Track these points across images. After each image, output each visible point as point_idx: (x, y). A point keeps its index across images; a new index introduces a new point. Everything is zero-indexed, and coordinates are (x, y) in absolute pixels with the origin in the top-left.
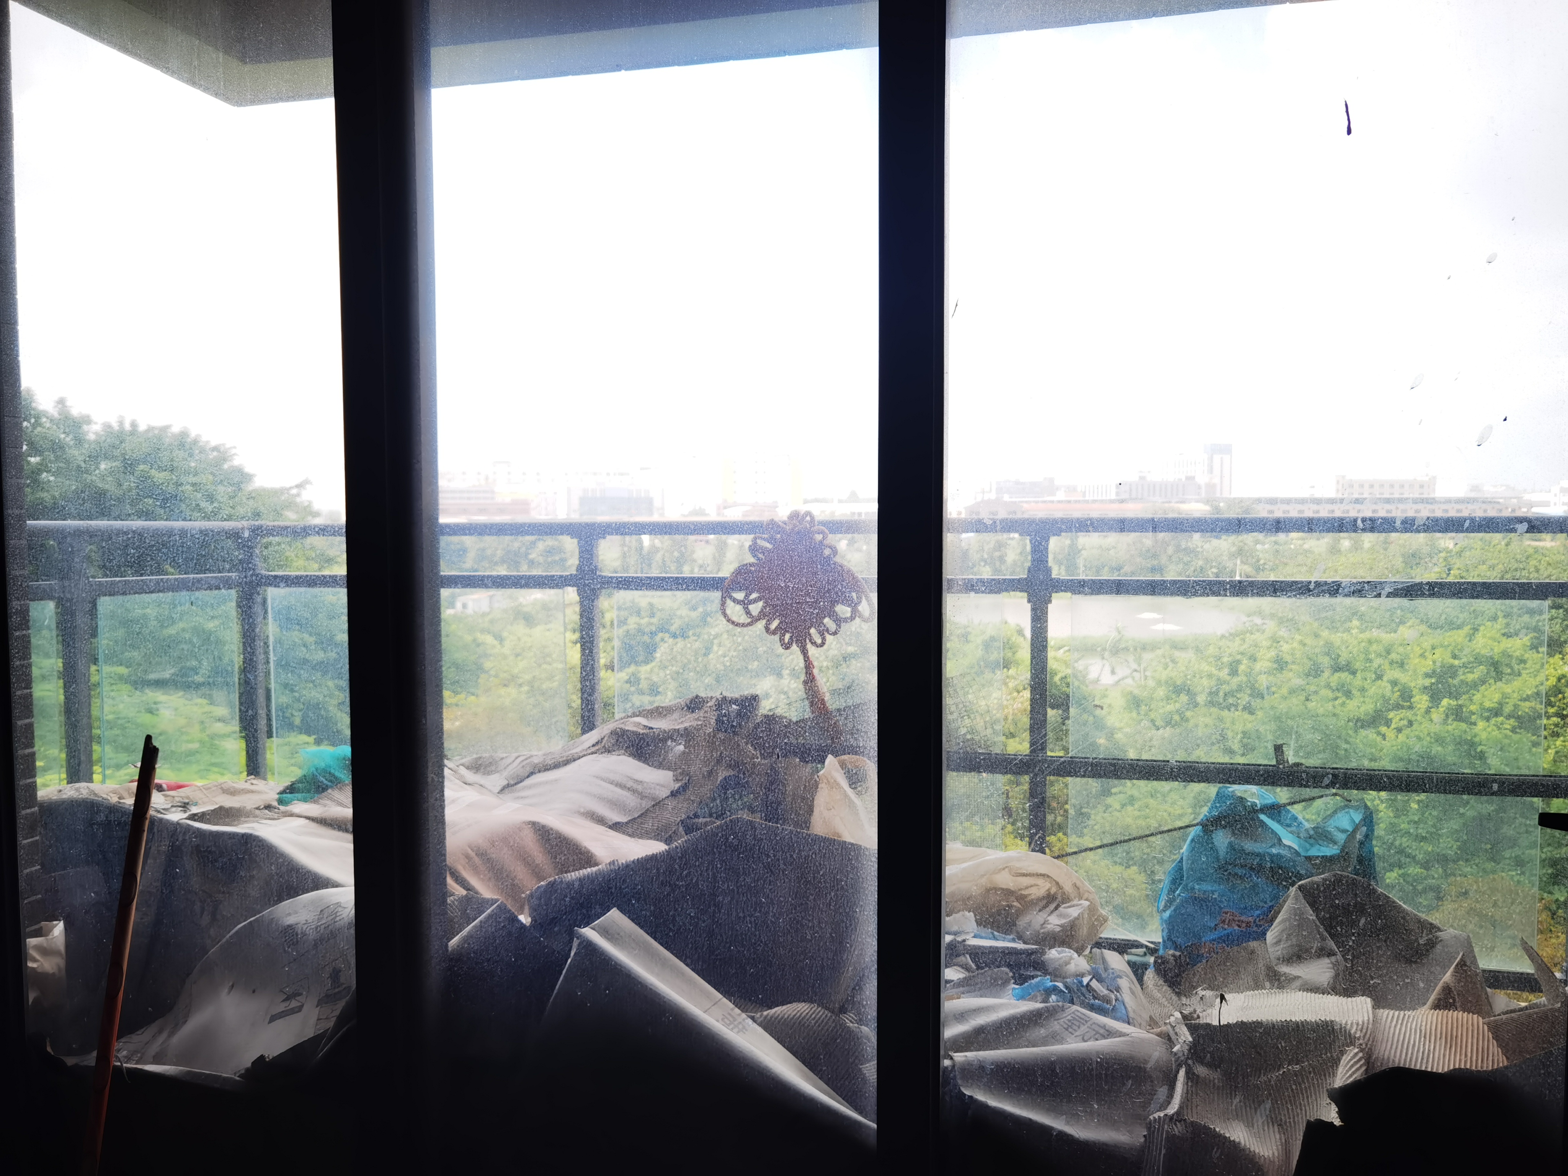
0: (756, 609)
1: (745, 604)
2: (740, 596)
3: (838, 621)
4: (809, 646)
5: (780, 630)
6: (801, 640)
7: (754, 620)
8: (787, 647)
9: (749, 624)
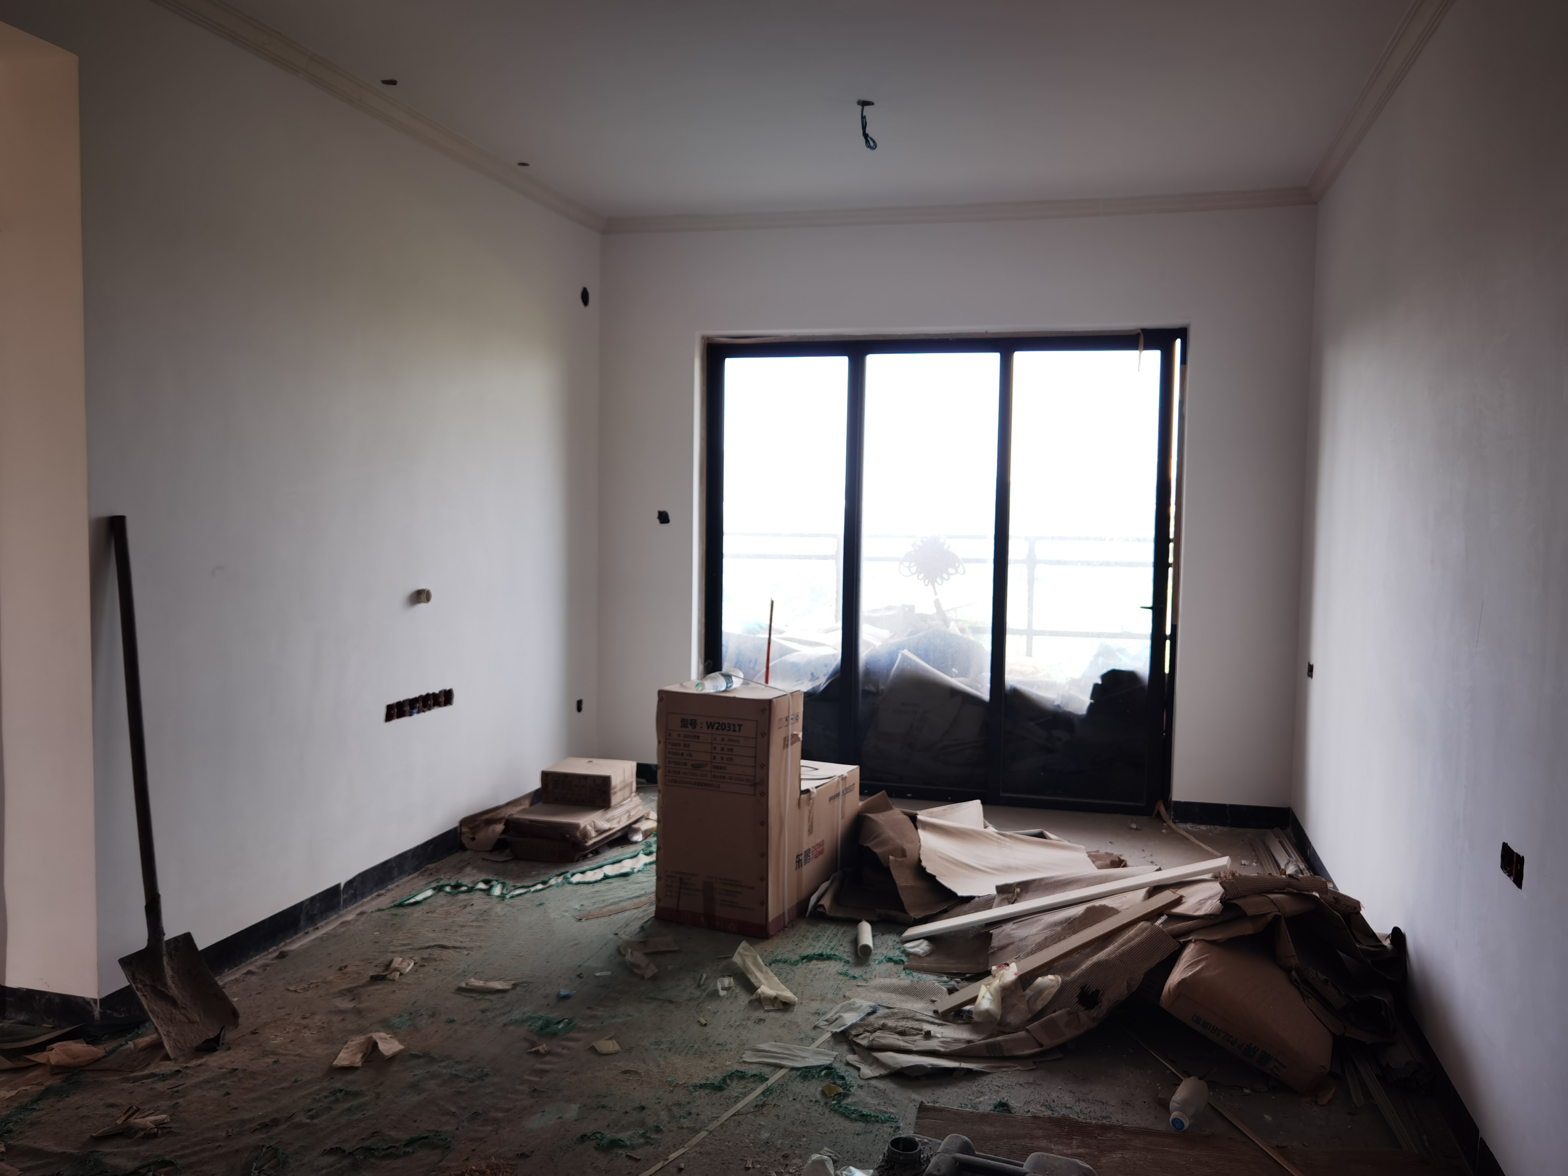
0: (914, 569)
1: (909, 567)
2: (907, 564)
3: (949, 574)
4: (936, 584)
5: (925, 578)
6: (933, 582)
7: (913, 574)
8: (927, 585)
9: (911, 576)
